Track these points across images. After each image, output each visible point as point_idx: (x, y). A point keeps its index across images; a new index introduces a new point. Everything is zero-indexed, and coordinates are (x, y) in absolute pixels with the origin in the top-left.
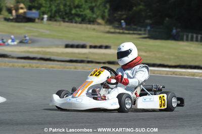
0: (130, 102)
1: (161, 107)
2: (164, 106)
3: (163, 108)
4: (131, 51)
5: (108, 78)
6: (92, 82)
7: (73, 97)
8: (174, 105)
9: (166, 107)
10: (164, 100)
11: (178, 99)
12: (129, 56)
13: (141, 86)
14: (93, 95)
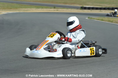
0: (70, 52)
1: (91, 55)
2: (93, 54)
3: (92, 55)
4: (74, 22)
5: (58, 38)
6: (48, 41)
7: (36, 50)
8: (100, 53)
9: (95, 54)
10: (93, 50)
11: (103, 49)
12: (73, 24)
13: (81, 42)
14: (48, 49)
